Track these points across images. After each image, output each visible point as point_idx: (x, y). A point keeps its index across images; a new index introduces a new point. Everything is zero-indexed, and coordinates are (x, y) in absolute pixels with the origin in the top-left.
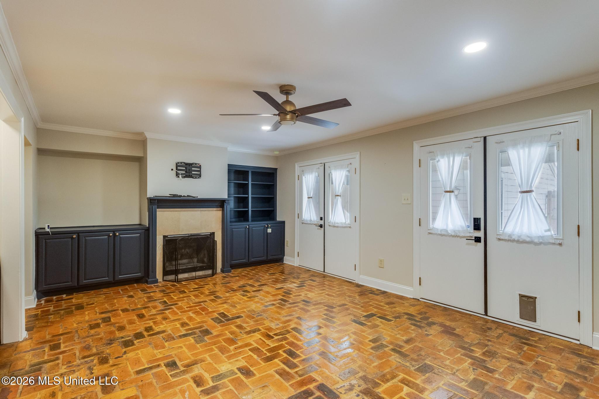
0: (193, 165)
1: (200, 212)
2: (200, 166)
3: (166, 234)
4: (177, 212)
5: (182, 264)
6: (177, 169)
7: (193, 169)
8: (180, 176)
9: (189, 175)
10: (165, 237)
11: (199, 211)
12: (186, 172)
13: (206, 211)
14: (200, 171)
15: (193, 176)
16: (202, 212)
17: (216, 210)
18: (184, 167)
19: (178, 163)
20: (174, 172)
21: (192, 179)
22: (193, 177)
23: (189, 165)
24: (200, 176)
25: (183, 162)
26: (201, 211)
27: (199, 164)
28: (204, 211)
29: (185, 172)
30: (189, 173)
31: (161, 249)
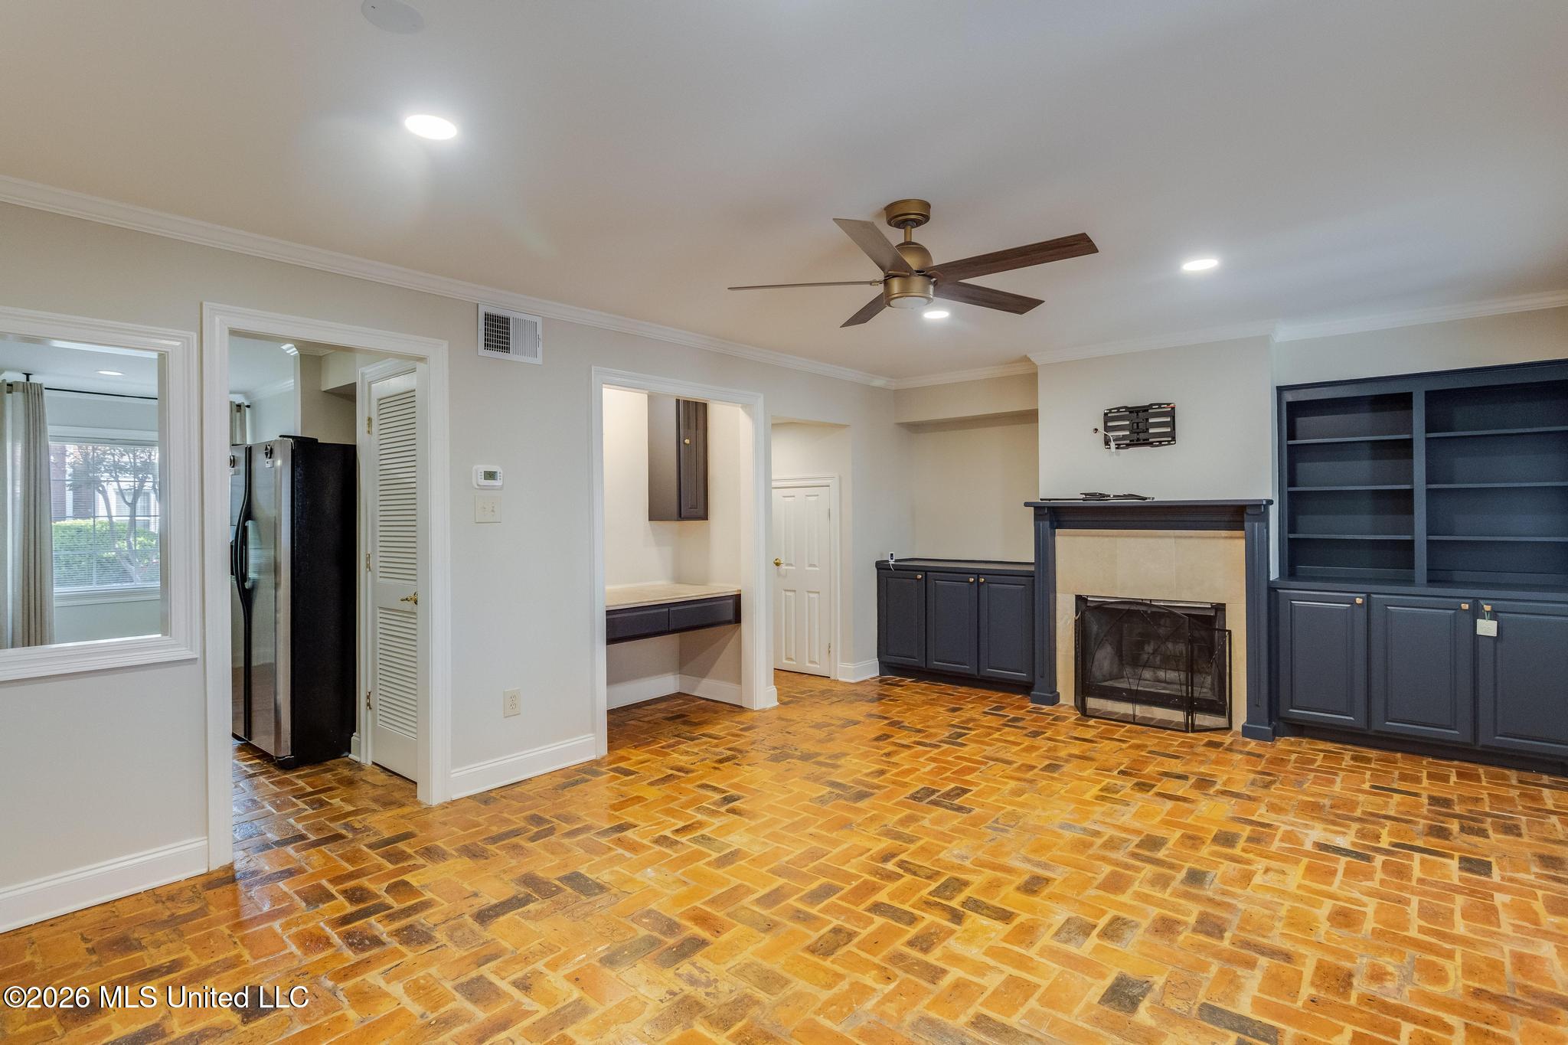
0: (1150, 411)
1: (1173, 540)
2: (1173, 408)
3: (1084, 593)
4: (1107, 539)
5: (1165, 682)
6: (1107, 428)
7: (1151, 421)
8: (1113, 444)
9: (1138, 440)
10: (1080, 599)
11: (1170, 537)
12: (1132, 432)
13: (1191, 537)
14: (1172, 424)
15: (1151, 440)
16: (1183, 541)
17: (1226, 538)
18: (1124, 420)
19: (1111, 412)
20: (1100, 437)
21: (1148, 448)
22: (1151, 444)
23: (1137, 412)
24: (1172, 437)
25: (1122, 408)
26: (1176, 537)
27: (1168, 404)
28: (1186, 537)
29: (1128, 433)
30: (1138, 433)
31: (1071, 627)
